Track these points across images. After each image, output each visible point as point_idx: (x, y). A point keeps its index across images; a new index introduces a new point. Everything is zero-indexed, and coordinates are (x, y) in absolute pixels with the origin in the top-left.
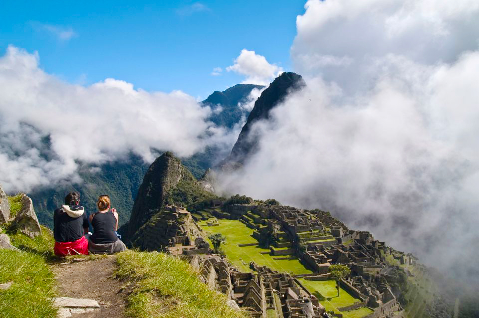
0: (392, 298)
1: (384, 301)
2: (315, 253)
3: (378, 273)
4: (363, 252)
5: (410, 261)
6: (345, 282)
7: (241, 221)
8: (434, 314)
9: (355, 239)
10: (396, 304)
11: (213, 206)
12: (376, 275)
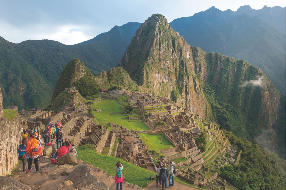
0: (195, 146)
1: (189, 148)
2: (153, 119)
3: (189, 131)
4: (182, 119)
5: (214, 127)
6: (168, 136)
7: (115, 101)
8: (223, 158)
9: (180, 112)
10: (197, 150)
11: (101, 92)
12: (187, 132)
